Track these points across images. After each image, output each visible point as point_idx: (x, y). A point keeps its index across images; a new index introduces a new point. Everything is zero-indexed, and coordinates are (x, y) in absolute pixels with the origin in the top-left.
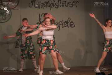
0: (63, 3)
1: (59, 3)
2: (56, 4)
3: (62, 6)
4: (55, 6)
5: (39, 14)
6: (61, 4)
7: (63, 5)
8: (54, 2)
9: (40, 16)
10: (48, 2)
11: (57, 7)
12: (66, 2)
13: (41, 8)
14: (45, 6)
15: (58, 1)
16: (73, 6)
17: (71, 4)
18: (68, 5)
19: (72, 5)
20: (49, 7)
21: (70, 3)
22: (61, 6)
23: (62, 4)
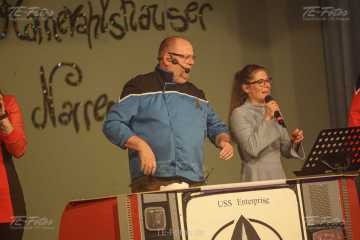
0: (145, 12)
1: (128, 15)
2: (112, 19)
3: (139, 30)
4: (111, 27)
5: (42, 69)
6: (136, 20)
7: (145, 21)
8: (105, 9)
9: (47, 77)
10: (78, 12)
11: (118, 32)
12: (155, 6)
13: (49, 39)
14: (63, 32)
15: (120, 4)
16: (190, 25)
17: (180, 17)
18: (168, 21)
19: (186, 21)
20: (85, 36)
21: (174, 13)
22: (134, 28)
23: (141, 18)
